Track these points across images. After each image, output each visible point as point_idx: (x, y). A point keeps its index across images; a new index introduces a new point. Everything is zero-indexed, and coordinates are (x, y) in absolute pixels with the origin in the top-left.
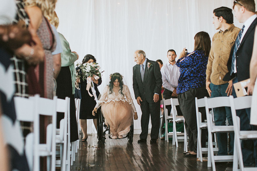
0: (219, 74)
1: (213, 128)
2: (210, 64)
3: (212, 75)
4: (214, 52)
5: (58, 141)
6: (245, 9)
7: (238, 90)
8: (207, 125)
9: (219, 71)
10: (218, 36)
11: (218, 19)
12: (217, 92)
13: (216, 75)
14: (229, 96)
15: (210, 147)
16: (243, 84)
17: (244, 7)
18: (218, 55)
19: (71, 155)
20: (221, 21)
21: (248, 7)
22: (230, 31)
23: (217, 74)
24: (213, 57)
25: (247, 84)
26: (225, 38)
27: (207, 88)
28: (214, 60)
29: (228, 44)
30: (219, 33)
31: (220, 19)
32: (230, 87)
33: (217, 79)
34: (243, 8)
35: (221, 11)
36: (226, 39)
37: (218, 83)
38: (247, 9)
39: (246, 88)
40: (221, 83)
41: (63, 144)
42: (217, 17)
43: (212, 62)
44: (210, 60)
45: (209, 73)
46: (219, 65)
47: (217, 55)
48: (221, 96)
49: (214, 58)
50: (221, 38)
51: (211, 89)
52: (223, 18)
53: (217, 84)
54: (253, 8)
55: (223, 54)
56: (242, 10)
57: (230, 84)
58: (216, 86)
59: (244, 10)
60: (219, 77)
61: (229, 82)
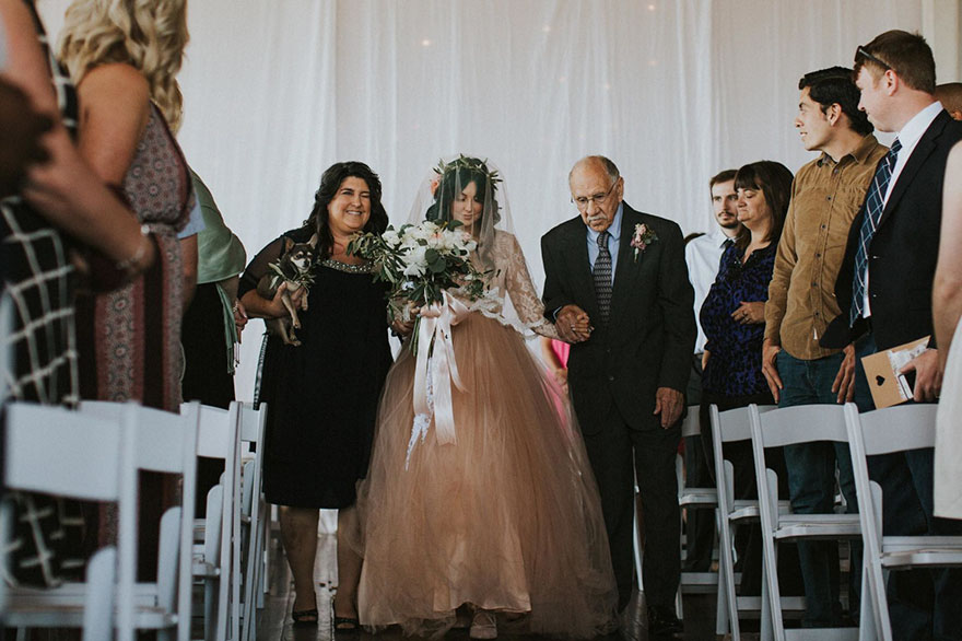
0: (811, 320)
1: (780, 523)
2: (782, 280)
3: (788, 322)
4: (797, 237)
5: (200, 570)
6: (900, 81)
7: (880, 380)
8: (758, 509)
9: (814, 309)
10: (812, 176)
11: (824, 111)
12: (802, 386)
13: (800, 324)
14: (843, 403)
15: (768, 596)
16: (899, 358)
17: (897, 73)
18: (814, 248)
19: (241, 618)
20: (835, 119)
21: (910, 73)
22: (862, 162)
23: (806, 318)
24: (791, 256)
25: (913, 357)
26: (841, 188)
27: (768, 371)
28: (797, 265)
29: (852, 209)
30: (817, 167)
31: (830, 111)
32: (847, 369)
33: (806, 338)
34: (892, 75)
35: (834, 82)
36: (844, 190)
37: (807, 354)
38: (906, 81)
39: (910, 375)
40: (819, 354)
41: (216, 580)
42: (817, 105)
43: (788, 275)
44: (780, 267)
45: (776, 314)
46: (814, 285)
47: (809, 249)
48: (814, 399)
49: (796, 260)
50: (826, 184)
51: (782, 375)
52: (842, 111)
53: (802, 357)
54: (930, 78)
55: (830, 244)
56: (890, 84)
57: (848, 357)
58: (802, 363)
59: (897, 83)
60: (811, 330)
61: (844, 350)
